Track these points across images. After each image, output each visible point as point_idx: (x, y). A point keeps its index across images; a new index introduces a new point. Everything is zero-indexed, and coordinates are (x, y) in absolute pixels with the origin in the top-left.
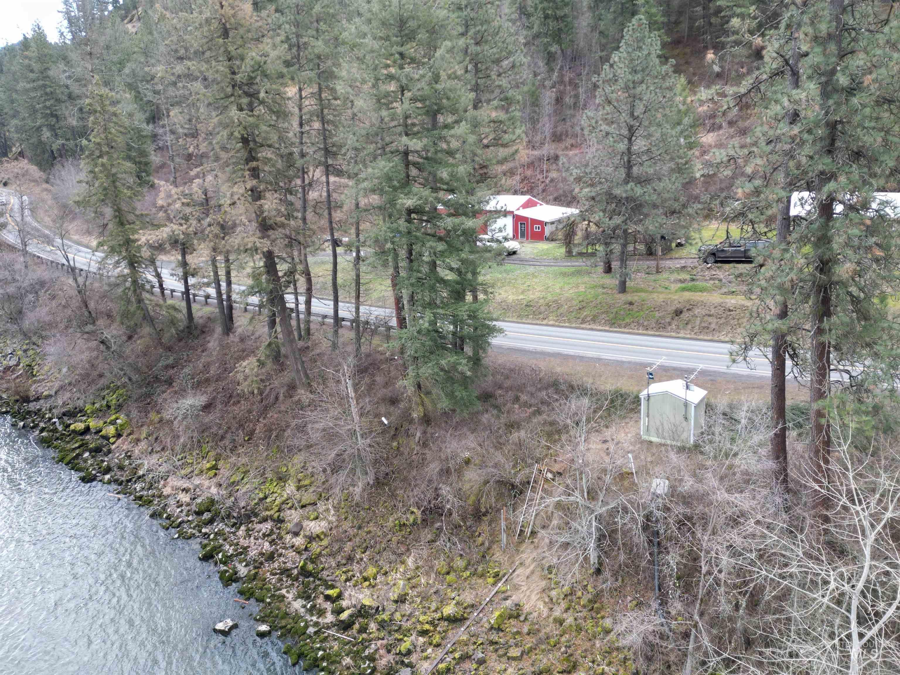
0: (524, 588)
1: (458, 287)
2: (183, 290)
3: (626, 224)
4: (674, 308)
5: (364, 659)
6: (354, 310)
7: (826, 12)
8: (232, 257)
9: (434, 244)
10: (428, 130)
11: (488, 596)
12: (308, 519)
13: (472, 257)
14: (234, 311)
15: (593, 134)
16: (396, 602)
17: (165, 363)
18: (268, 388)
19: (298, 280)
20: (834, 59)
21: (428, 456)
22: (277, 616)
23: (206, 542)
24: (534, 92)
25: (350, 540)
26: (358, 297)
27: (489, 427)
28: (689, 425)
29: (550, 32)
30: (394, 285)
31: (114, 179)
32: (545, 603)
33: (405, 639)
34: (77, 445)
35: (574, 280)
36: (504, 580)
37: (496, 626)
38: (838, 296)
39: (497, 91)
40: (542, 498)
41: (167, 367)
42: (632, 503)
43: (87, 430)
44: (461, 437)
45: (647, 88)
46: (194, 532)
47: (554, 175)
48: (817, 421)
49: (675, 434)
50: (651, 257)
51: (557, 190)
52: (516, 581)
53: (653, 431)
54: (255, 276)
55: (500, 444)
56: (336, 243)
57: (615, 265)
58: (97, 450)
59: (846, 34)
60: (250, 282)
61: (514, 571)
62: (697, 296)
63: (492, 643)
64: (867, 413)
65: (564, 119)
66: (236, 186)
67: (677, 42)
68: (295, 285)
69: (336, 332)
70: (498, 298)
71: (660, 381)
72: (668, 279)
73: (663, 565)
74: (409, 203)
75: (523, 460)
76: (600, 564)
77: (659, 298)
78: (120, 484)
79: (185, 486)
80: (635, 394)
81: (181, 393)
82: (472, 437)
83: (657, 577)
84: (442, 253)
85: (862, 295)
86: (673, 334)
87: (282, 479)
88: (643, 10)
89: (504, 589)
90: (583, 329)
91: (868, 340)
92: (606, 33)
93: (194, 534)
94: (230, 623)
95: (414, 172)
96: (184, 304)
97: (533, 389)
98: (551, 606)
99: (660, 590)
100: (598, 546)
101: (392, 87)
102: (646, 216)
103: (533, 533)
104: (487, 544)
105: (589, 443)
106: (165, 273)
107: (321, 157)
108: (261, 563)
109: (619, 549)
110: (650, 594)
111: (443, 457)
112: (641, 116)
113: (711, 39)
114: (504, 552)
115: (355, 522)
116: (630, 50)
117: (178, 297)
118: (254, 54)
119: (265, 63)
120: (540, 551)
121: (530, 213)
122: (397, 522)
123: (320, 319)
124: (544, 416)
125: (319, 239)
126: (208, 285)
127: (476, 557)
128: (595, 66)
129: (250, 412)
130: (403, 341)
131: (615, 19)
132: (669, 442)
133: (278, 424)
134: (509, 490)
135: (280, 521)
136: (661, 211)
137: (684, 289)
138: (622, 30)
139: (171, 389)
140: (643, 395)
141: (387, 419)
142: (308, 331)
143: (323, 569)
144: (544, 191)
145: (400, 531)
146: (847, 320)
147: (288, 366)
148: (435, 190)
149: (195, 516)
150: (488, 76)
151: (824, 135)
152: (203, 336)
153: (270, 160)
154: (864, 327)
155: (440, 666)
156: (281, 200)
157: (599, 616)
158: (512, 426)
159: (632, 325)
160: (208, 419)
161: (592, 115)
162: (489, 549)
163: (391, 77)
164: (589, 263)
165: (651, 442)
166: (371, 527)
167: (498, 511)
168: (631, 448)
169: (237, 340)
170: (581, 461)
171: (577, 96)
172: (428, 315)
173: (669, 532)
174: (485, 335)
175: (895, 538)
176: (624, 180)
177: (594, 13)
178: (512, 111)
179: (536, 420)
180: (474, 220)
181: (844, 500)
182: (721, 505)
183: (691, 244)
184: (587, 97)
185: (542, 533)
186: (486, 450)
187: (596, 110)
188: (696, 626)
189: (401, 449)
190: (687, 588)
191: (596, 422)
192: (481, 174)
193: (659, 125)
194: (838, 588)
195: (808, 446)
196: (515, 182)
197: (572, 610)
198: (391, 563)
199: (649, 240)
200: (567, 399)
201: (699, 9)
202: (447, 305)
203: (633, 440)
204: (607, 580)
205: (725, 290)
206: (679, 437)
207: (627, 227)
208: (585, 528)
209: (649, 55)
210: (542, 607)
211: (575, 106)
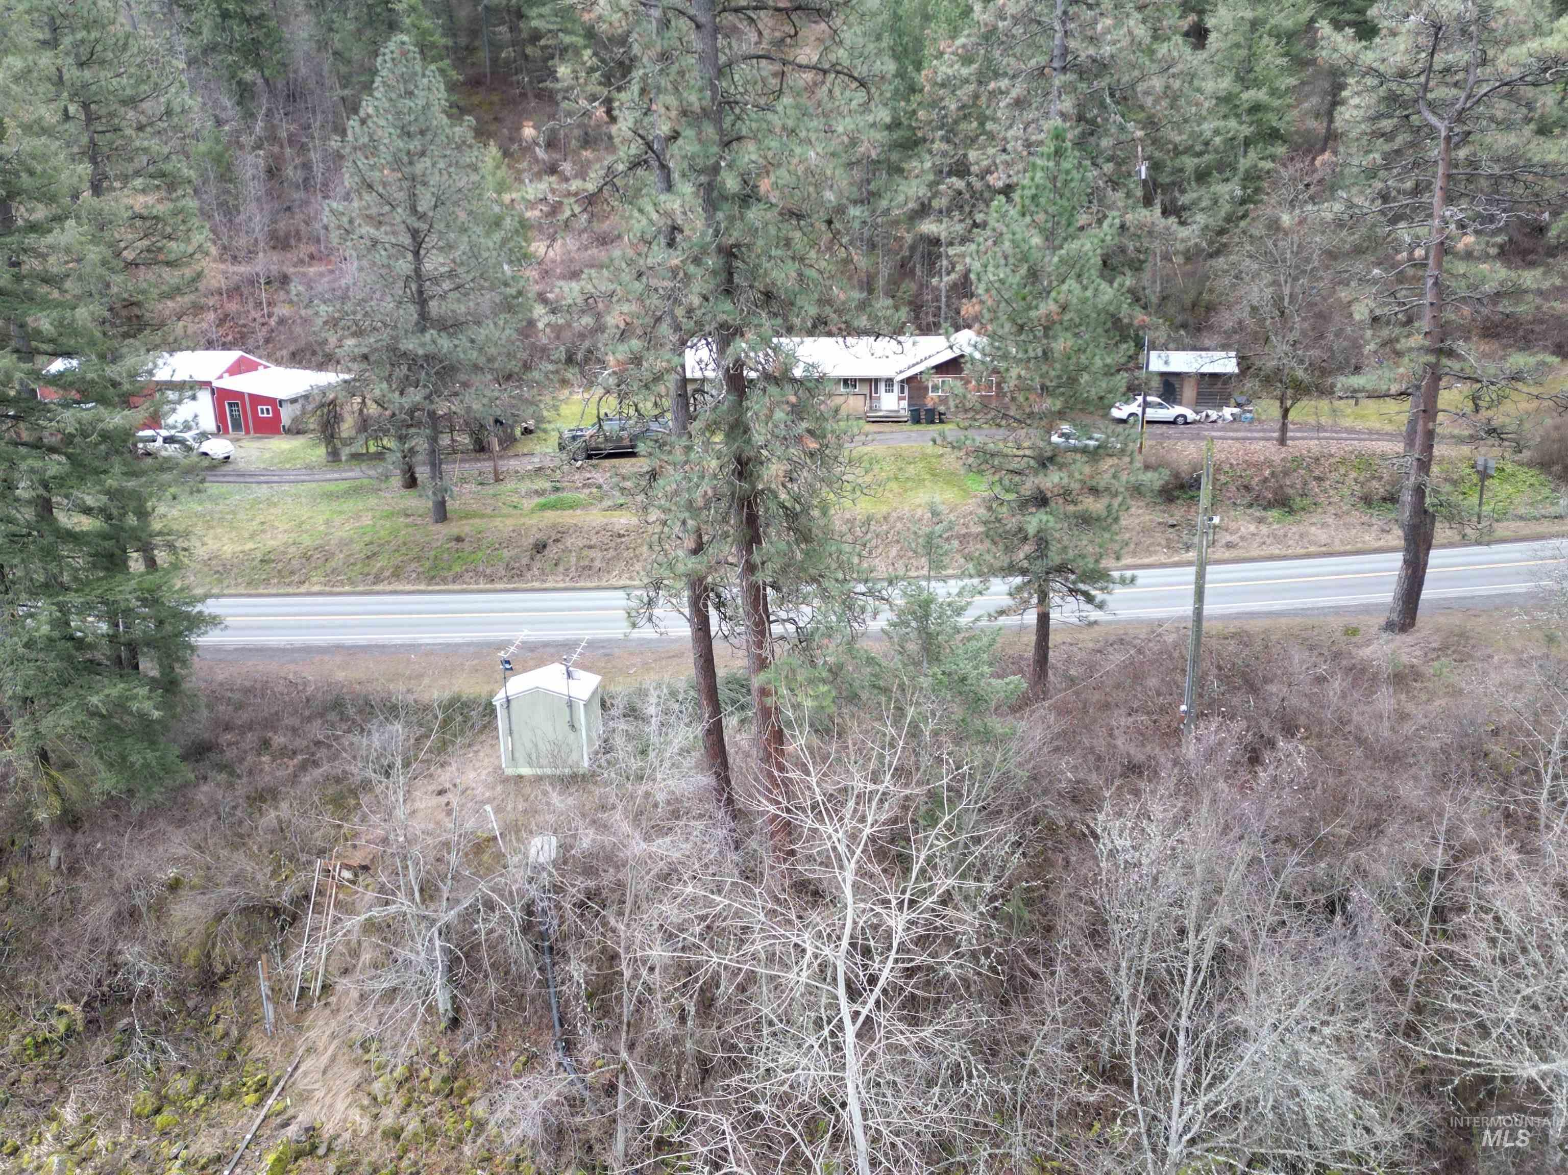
0: (319, 1094)
1: (108, 544)
3: (432, 402)
4: (532, 540)
7: (695, 74)
9: (38, 464)
11: (247, 1132)
13: (131, 484)
15: (349, 243)
20: (714, 149)
24: (220, 155)
27: (212, 809)
28: (579, 739)
29: (235, 45)
32: (363, 1108)
35: (349, 506)
36: (277, 1090)
38: (767, 510)
39: (142, 160)
40: (337, 921)
42: (500, 892)
44: (151, 842)
45: (434, 165)
47: (283, 310)
48: (761, 702)
49: (555, 759)
50: (482, 455)
51: (292, 338)
52: (302, 1084)
53: (520, 755)
55: (241, 836)
57: (422, 473)
59: (727, 109)
61: (296, 1068)
62: (566, 518)
64: (823, 681)
65: (289, 209)
67: (475, 83)
70: (201, 552)
71: (525, 670)
72: (516, 491)
73: (563, 983)
75: (291, 858)
76: (457, 1009)
77: (504, 525)
80: (483, 701)
82: (177, 835)
83: (554, 1006)
84: (61, 481)
85: (798, 507)
86: (537, 584)
88: (408, 21)
89: (279, 1107)
90: (378, 593)
91: (812, 571)
92: (347, 55)
97: (295, 721)
98: (375, 1111)
99: (562, 1025)
100: (450, 980)
102: (465, 385)
103: (325, 988)
104: (235, 1033)
105: (413, 801)
109: (486, 976)
110: (547, 1037)
111: (118, 887)
112: (431, 214)
113: (531, 82)
114: (272, 1037)
116: (393, 96)
120: (341, 1017)
121: (245, 384)
122: (28, 1040)
124: (325, 768)
127: (213, 1064)
128: (334, 114)
131: (359, 31)
132: (548, 771)
134: (270, 920)
136: (489, 377)
137: (544, 507)
138: (375, 58)
140: (498, 700)
144: (267, 341)
145: (38, 1056)
146: (783, 545)
148: (27, 354)
150: (117, 130)
151: (716, 267)
154: (807, 553)
157: (464, 1101)
158: (261, 798)
159: (467, 577)
161: (341, 208)
162: (239, 1041)
164: (372, 473)
165: (521, 777)
167: (252, 963)
168: (487, 794)
170: (401, 839)
171: (307, 166)
172: (45, 608)
173: (564, 927)
174: (181, 633)
175: (881, 854)
176: (417, 324)
177: (318, 16)
178: (178, 198)
179: (308, 779)
180: (126, 412)
181: (808, 822)
182: (641, 862)
183: (545, 431)
184: (328, 169)
185: (343, 984)
186: (212, 855)
187: (347, 197)
188: (624, 1069)
189: (18, 889)
190: (605, 1010)
191: (422, 761)
192: (129, 319)
193: (464, 230)
194: (816, 957)
195: (754, 742)
196: (204, 325)
197: (414, 1105)
198: (24, 1126)
199: (475, 428)
200: (363, 730)
201: (503, 29)
202: (88, 583)
203: (490, 779)
204: (472, 1034)
205: (608, 503)
206: (565, 762)
207: (433, 407)
208: (423, 954)
209: (427, 106)
210: (358, 1118)
211: (307, 184)
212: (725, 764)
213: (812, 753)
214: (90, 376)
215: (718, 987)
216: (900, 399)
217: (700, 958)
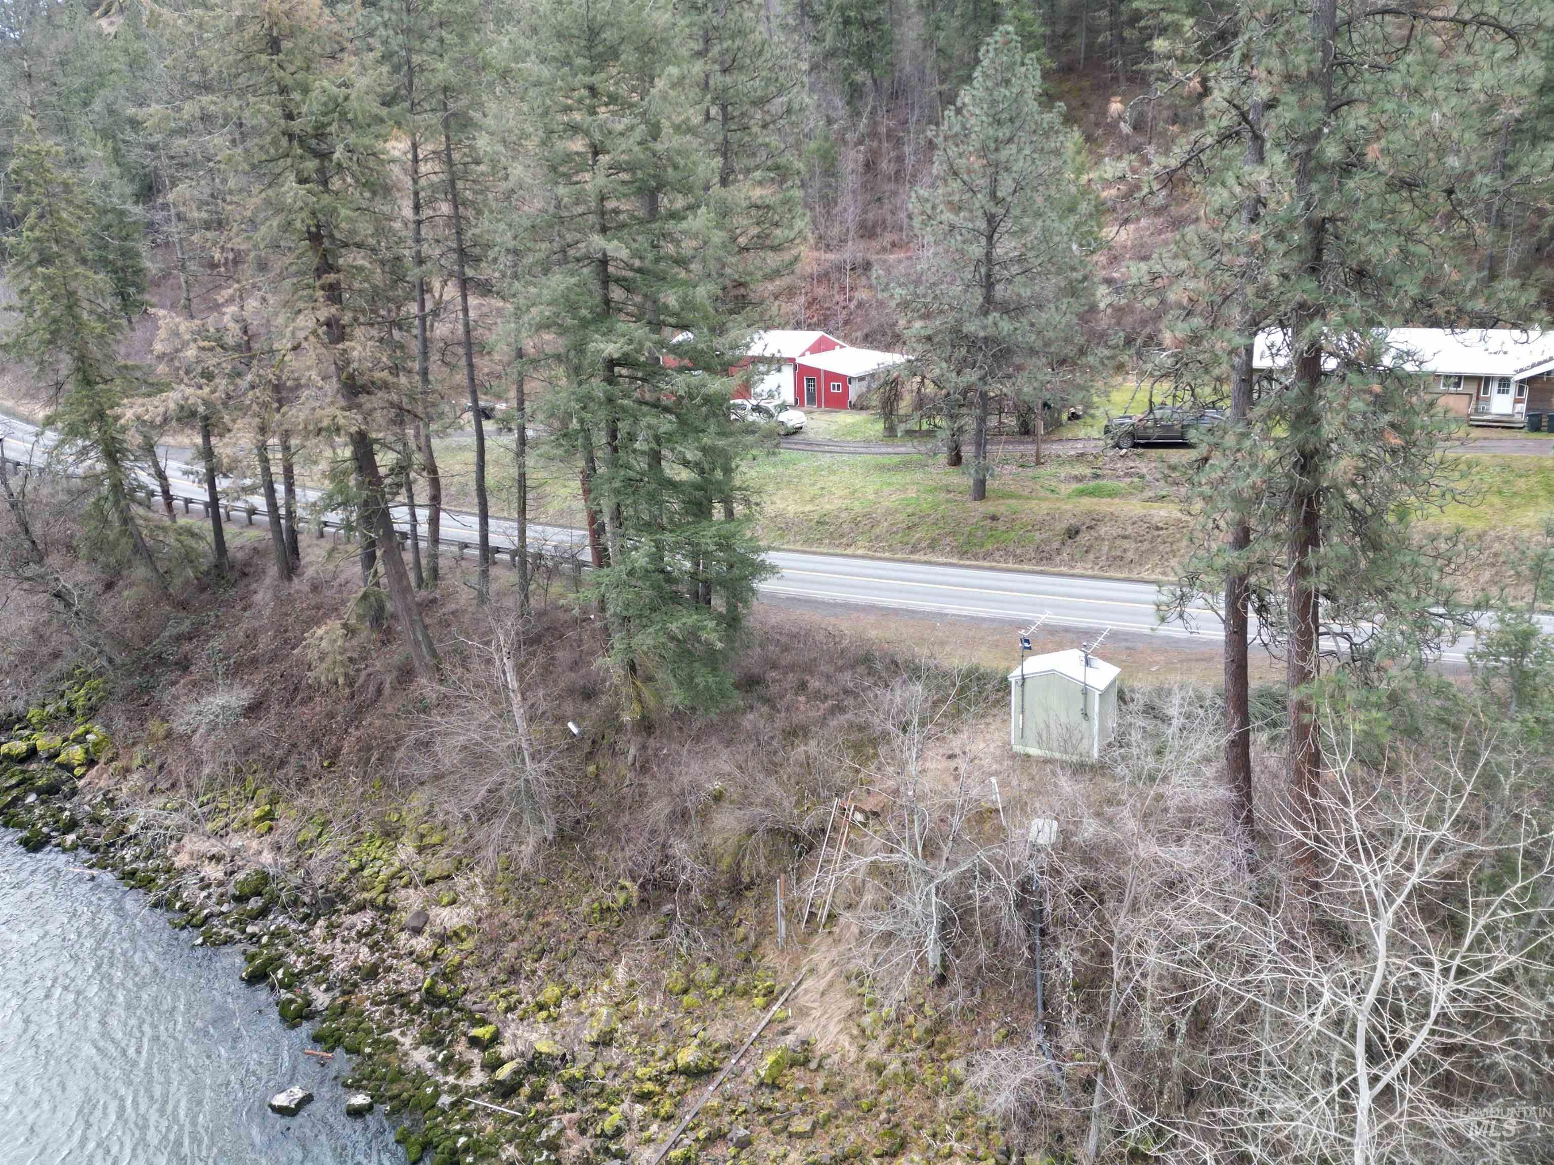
0: (816, 1013)
1: (699, 494)
2: (207, 499)
3: (985, 383)
4: (1065, 525)
5: (538, 1148)
6: (516, 533)
7: (1307, 33)
8: (294, 442)
9: (654, 421)
10: (641, 222)
11: (754, 1029)
12: (438, 903)
13: (721, 443)
14: (299, 537)
15: (929, 229)
16: (595, 1044)
17: (175, 632)
18: (364, 674)
19: (415, 481)
20: (1319, 115)
21: (651, 790)
22: (383, 1078)
23: (253, 949)
24: (827, 152)
25: (514, 939)
26: (522, 511)
27: (754, 735)
28: (1090, 728)
29: (852, 49)
30: (587, 492)
31: (72, 302)
32: (852, 1037)
33: (612, 1108)
34: (13, 781)
35: (898, 478)
36: (782, 999)
37: (769, 1081)
38: (1330, 511)
39: (762, 155)
40: (846, 857)
41: (179, 639)
42: (997, 863)
43: (32, 753)
44: (706, 755)
45: (1019, 150)
46: (232, 932)
47: (862, 295)
48: (1297, 720)
49: (1066, 744)
50: (1027, 438)
51: (867, 320)
52: (803, 1001)
53: (1031, 734)
54: (336, 475)
55: (775, 764)
56: (483, 414)
57: (968, 451)
58: (52, 790)
59: (1340, 71)
60: (328, 485)
61: (800, 983)
62: (1104, 505)
63: (762, 1110)
64: (1379, 706)
65: (879, 199)
66: (301, 317)
67: (1068, 70)
68: (410, 490)
69: (485, 574)
70: (770, 509)
71: (1044, 651)
72: (1055, 476)
73: (1050, 968)
74: (612, 348)
75: (814, 792)
76: (945, 967)
77: (1040, 508)
78: (95, 850)
79: (214, 850)
80: (1000, 676)
81: (205, 685)
82: (725, 754)
83: (1039, 988)
84: (670, 437)
85: (1369, 510)
86: (1064, 569)
87: (391, 834)
88: (1009, 14)
89: (782, 1015)
90: (913, 562)
91: (1379, 583)
92: (949, 51)
93: (232, 937)
94: (298, 1093)
95: (617, 294)
96: (209, 524)
97: (829, 669)
98: (862, 1042)
99: (1045, 1008)
100: (942, 939)
101: (578, 145)
102: (1019, 368)
103: (831, 917)
104: (752, 938)
105: (925, 760)
106: (173, 469)
107: (452, 264)
108: (355, 985)
109: (977, 942)
110: (1029, 1016)
111: (676, 790)
112: (1009, 199)
113: (1124, 64)
114: (782, 951)
115: (523, 907)
116: (990, 84)
117: (197, 512)
118: (325, 83)
119: (346, 98)
120: (842, 947)
121: (823, 362)
122: (596, 905)
123: (455, 549)
124: (849, 716)
125: (453, 407)
126: (252, 490)
127: (733, 961)
128: (932, 108)
129: (331, 716)
130: (603, 589)
131: (963, 28)
132: (1057, 755)
133: (382, 738)
134: (791, 844)
135: (389, 908)
136: (1044, 360)
137: (1082, 493)
138: (977, 50)
139: (188, 678)
140: (1014, 676)
141: (578, 725)
142: (435, 571)
143: (465, 992)
144: (846, 323)
145: (602, 920)
146: (1345, 550)
147: (400, 633)
148: (656, 326)
149: (233, 904)
150: (746, 128)
151: (1303, 242)
152: (246, 581)
153: (361, 269)
154: (1373, 562)
155: (673, 1154)
156: (381, 340)
157: (943, 1056)
158: (794, 733)
159: (997, 555)
160: (255, 730)
161: (926, 195)
162: (756, 947)
163: (574, 129)
164: (923, 449)
165: (1028, 756)
166: (551, 916)
167: (772, 880)
168: (994, 767)
169: (306, 588)
170: (911, 793)
171: (900, 159)
172: (646, 543)
173: (1059, 911)
174: (746, 577)
175: (1427, 912)
176: (982, 306)
177: (928, 16)
178: (788, 189)
179: (835, 723)
180: (725, 379)
181: (1342, 856)
182: (1143, 864)
183: (1093, 416)
184: (918, 161)
185: (846, 917)
186: (751, 776)
187: (933, 186)
188: (1104, 1069)
189: (603, 777)
190: (1090, 1005)
191: (936, 724)
192: (736, 297)
193: (1039, 215)
194: (1335, 1004)
195: (1285, 761)
196: (796, 308)
197: (897, 1047)
198: (585, 977)
199: (1023, 409)
200: (887, 686)
201: (1103, 13)
202: (679, 525)
203: (998, 753)
204: (957, 995)
205: (1149, 493)
206: (1075, 747)
207: (986, 388)
208: (919, 907)
209: (1021, 93)
210: (847, 1045)
211: (898, 176)
212: (1248, 779)
213: (1353, 782)
214: (701, 346)
215: (1214, 1010)
216: (1516, 401)
217: (1197, 974)
